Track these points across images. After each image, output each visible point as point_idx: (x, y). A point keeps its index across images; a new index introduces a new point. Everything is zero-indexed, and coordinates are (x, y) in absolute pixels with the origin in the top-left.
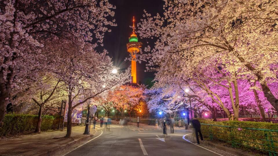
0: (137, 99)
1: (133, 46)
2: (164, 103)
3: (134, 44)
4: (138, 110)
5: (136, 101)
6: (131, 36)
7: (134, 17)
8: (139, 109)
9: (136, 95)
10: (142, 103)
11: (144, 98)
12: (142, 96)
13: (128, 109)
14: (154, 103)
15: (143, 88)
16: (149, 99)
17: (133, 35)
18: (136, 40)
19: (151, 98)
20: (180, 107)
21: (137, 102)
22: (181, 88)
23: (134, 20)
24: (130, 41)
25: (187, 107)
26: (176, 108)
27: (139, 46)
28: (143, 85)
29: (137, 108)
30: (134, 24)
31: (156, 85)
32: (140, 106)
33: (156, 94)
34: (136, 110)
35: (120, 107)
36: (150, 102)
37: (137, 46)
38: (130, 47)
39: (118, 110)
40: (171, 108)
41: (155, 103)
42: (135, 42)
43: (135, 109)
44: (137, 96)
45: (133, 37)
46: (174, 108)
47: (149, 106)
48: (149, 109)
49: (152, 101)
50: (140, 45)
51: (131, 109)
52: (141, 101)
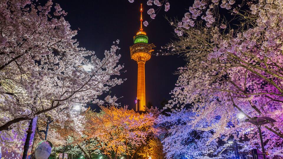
0: (143, 134)
1: (141, 51)
2: (196, 143)
3: (143, 47)
4: (145, 156)
5: (140, 137)
6: (138, 34)
7: (141, 4)
8: (148, 153)
9: (140, 127)
10: (152, 143)
11: (155, 133)
12: (152, 130)
13: (127, 154)
14: (175, 142)
15: (154, 114)
16: (167, 135)
17: (140, 33)
18: (145, 40)
19: (170, 131)
20: (226, 150)
21: (143, 141)
22: (234, 105)
23: (141, 9)
24: (135, 42)
25: (242, 150)
26: (219, 152)
27: (149, 50)
28: (155, 108)
29: (143, 152)
30: (141, 15)
31: (180, 96)
32: (150, 148)
33: (180, 125)
34: (141, 157)
35: (110, 150)
36: (167, 140)
37: (146, 50)
38: (135, 52)
39: (106, 155)
40: (208, 152)
41: (177, 141)
42: (144, 43)
43: (140, 154)
44: (144, 129)
45: (141, 36)
46: (216, 153)
47: (167, 147)
48: (166, 153)
49: (172, 137)
50: (152, 49)
51: (132, 154)
52: (152, 139)
